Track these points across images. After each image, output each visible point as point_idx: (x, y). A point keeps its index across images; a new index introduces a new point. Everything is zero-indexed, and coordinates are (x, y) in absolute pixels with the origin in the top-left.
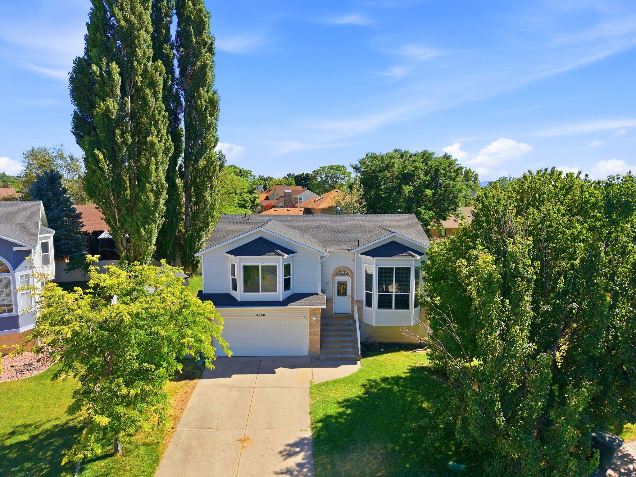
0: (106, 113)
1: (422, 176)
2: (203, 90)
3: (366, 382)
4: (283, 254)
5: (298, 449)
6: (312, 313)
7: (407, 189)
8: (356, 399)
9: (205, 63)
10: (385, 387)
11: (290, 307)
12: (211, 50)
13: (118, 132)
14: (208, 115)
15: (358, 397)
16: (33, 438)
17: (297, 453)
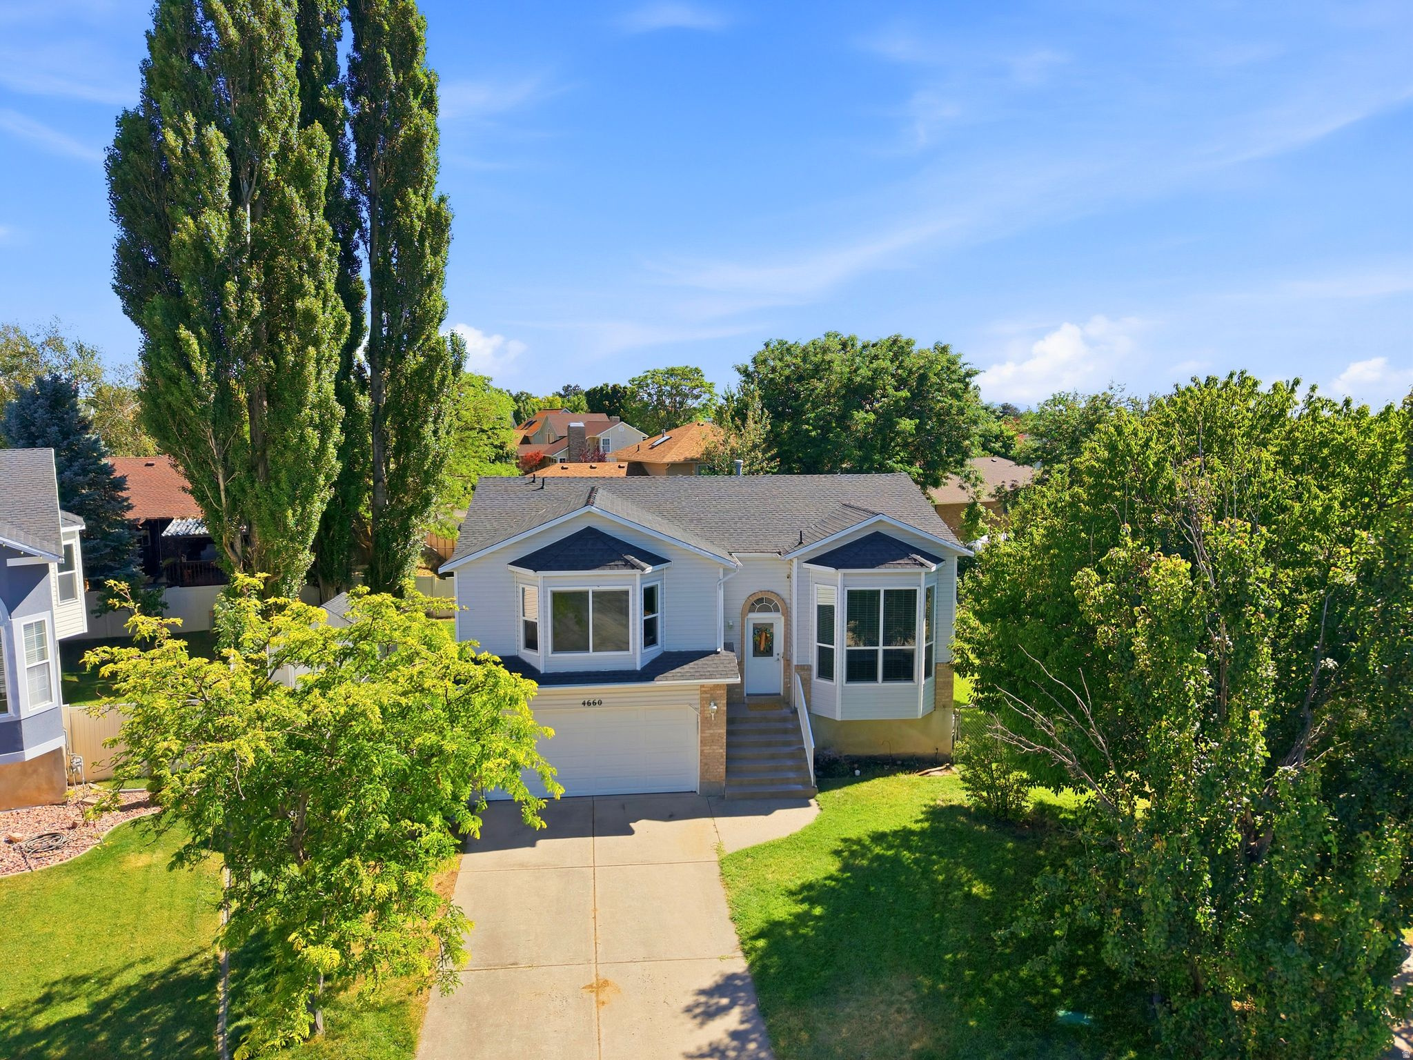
0: (202, 242)
1: (891, 391)
2: (415, 193)
3: (839, 845)
4: (643, 564)
5: (725, 1001)
6: (708, 696)
7: (862, 418)
8: (827, 882)
9: (417, 130)
10: (883, 855)
11: (660, 683)
12: (429, 103)
13: (231, 286)
14: (428, 251)
15: (831, 878)
16: (100, 1007)
17: (723, 1010)
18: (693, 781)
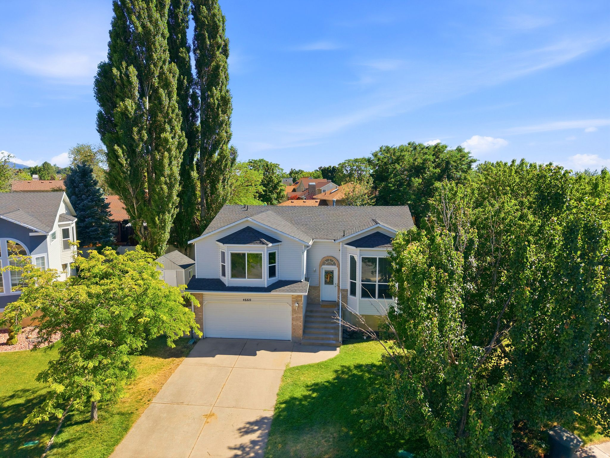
0: (125, 112)
1: (431, 169)
2: (216, 89)
3: (339, 368)
4: (268, 243)
5: (256, 428)
6: (296, 300)
7: (417, 181)
8: (325, 383)
9: (218, 64)
10: (356, 374)
11: (273, 293)
13: (135, 129)
14: (220, 113)
15: (327, 382)
17: (254, 431)
18: (288, 335)
